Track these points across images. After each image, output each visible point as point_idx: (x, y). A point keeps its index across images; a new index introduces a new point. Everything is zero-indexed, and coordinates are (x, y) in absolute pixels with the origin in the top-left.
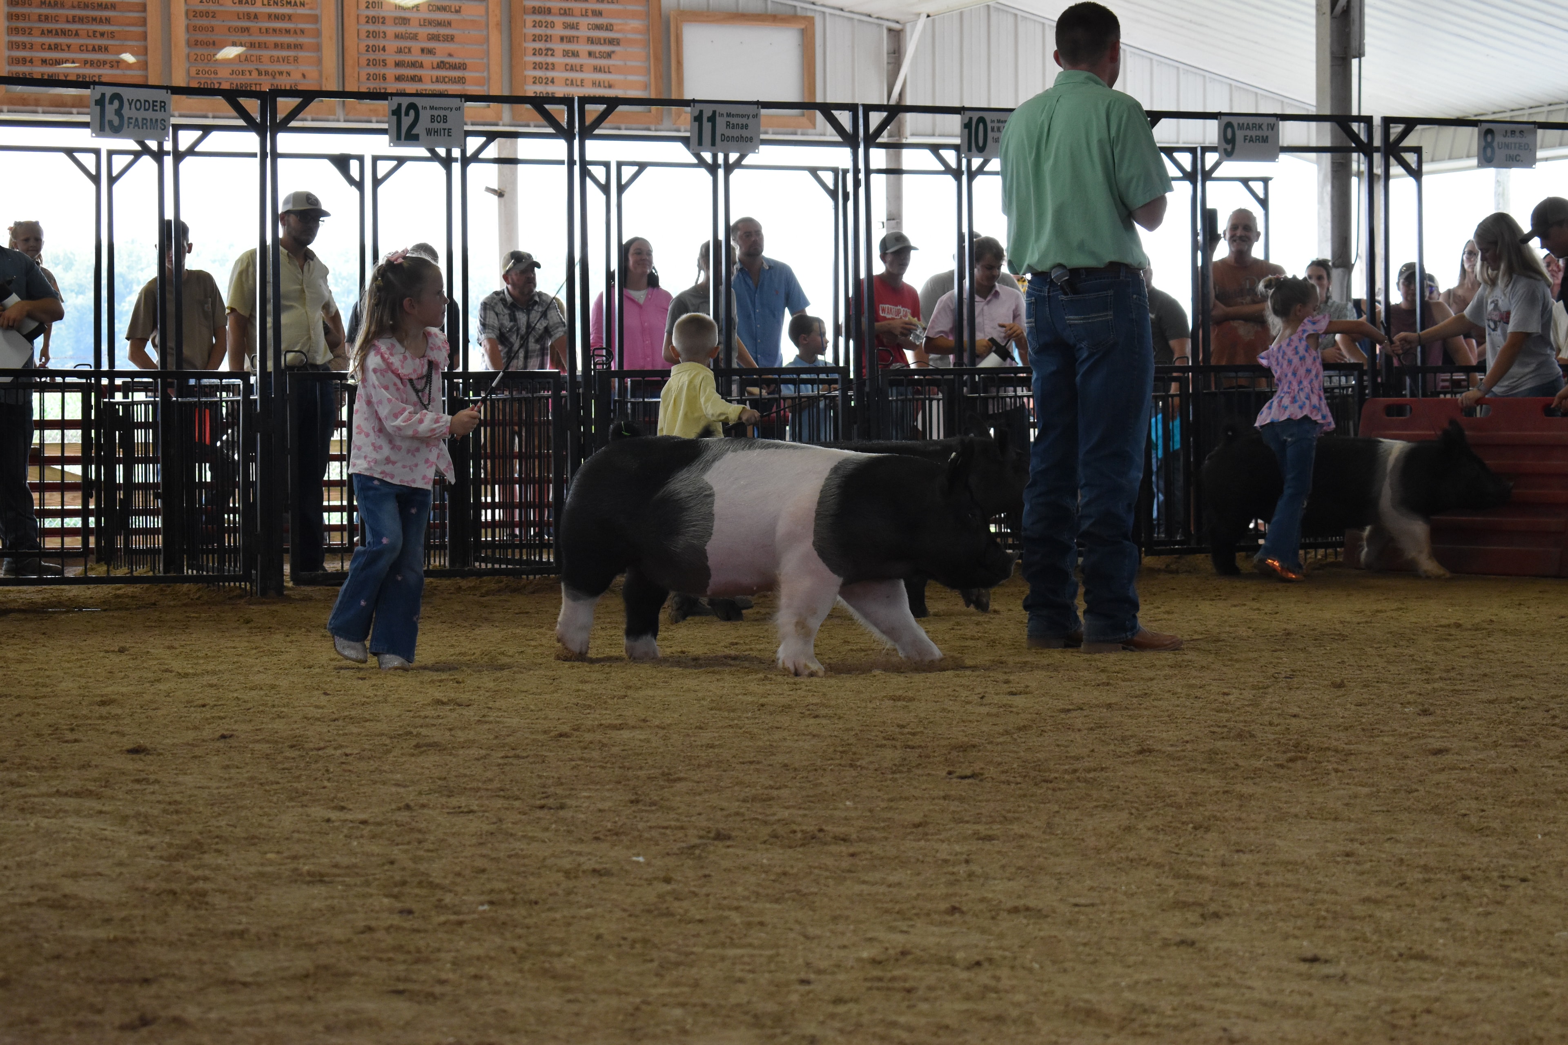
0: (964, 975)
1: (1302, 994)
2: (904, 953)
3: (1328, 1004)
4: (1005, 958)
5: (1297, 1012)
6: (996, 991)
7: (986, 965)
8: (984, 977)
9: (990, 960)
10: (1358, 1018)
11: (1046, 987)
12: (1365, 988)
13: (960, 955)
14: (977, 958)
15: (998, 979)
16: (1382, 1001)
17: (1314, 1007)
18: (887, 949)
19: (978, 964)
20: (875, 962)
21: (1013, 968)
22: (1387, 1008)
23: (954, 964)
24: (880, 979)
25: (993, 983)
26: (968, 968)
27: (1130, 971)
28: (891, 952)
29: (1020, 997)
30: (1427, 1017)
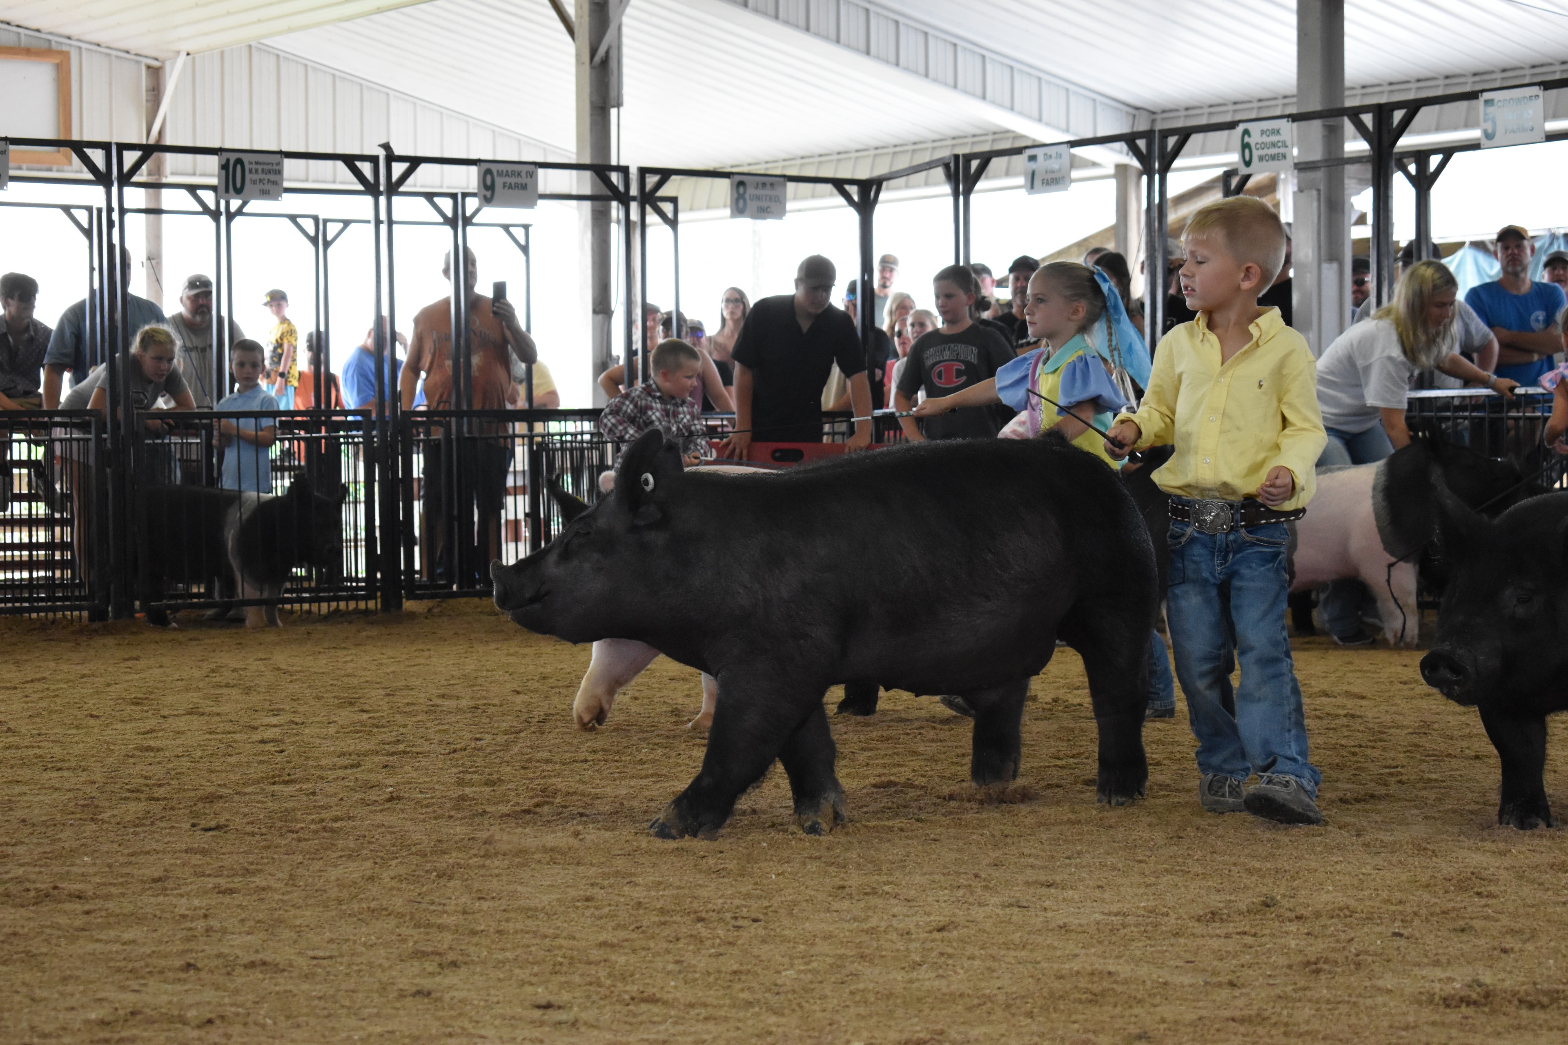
0: (196, 1033)
1: (533, 1041)
2: (133, 1013)
4: (237, 1014)
7: (218, 1022)
8: (214, 1035)
9: (222, 1018)
12: (596, 1033)
13: (191, 1014)
14: (209, 1016)
15: (229, 1036)
18: (116, 1009)
19: (210, 1021)
20: (103, 1023)
21: (245, 1024)
23: (185, 1023)
24: (107, 1041)
25: (223, 1041)
26: (199, 1027)
27: (364, 1023)
28: (121, 1012)
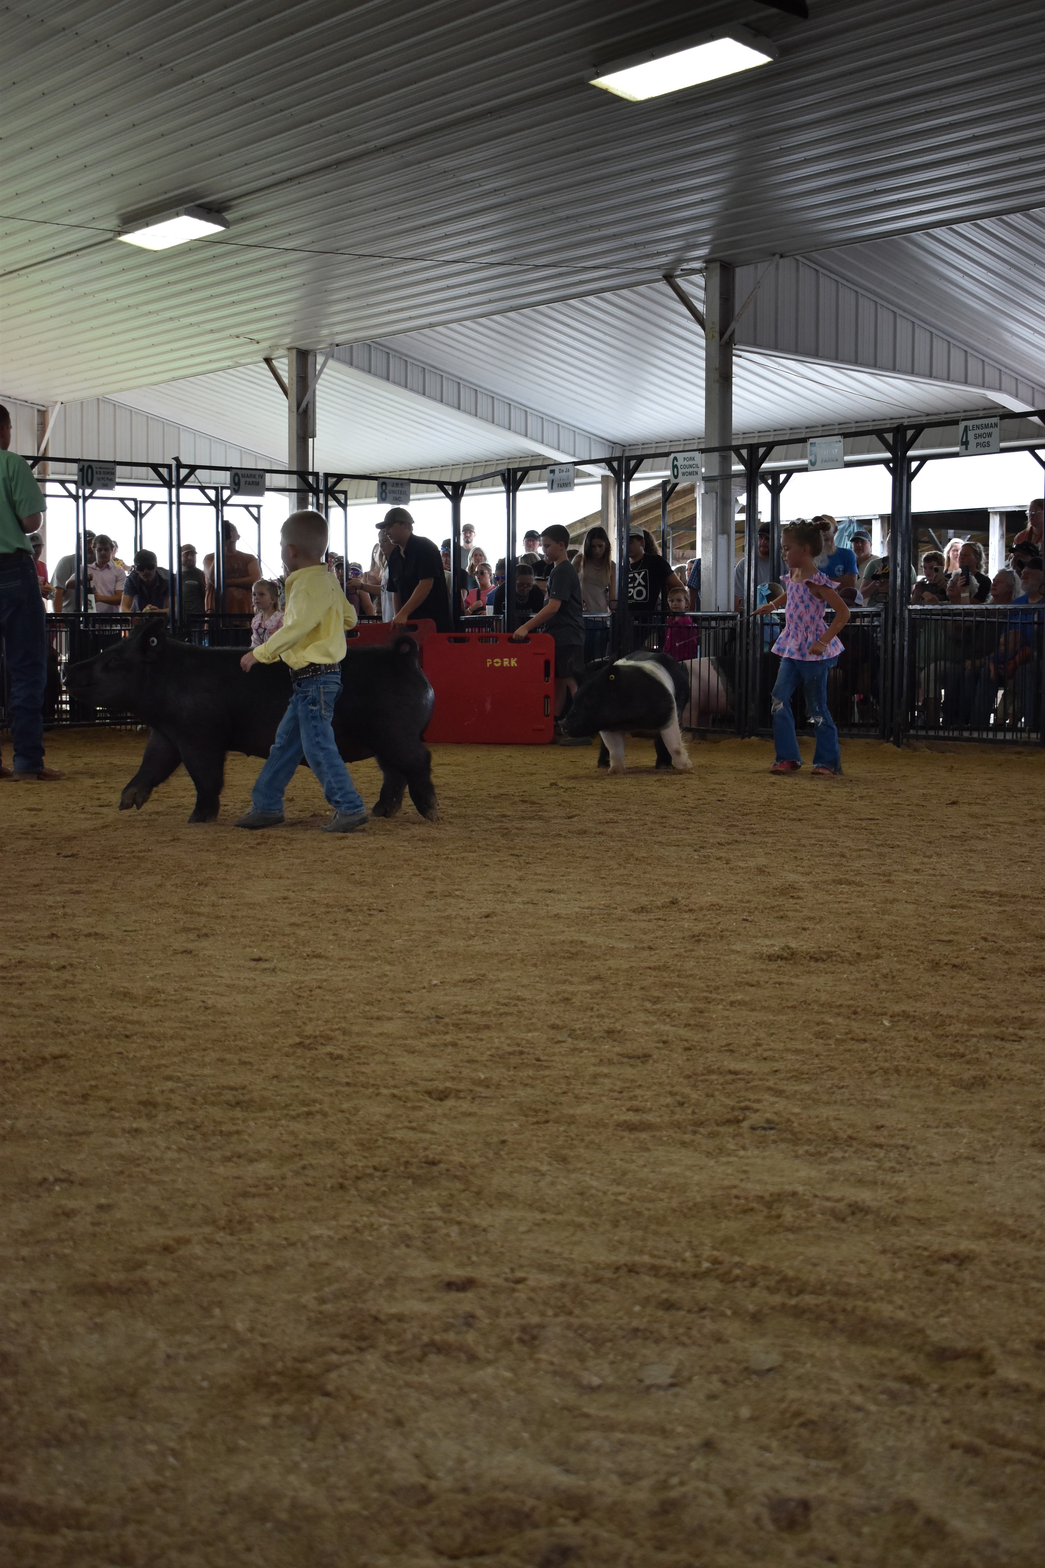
0: (56, 974)
1: (250, 980)
2: (20, 962)
3: (264, 985)
4: (80, 963)
5: (246, 990)
6: (73, 982)
7: (68, 967)
8: (66, 975)
9: (71, 965)
10: (279, 992)
11: (102, 980)
12: (286, 975)
13: (53, 962)
14: (64, 964)
15: (74, 975)
16: (294, 982)
17: (255, 987)
18: (10, 959)
19: (64, 967)
21: (84, 969)
22: (297, 986)
23: (50, 967)
24: (4, 978)
25: (71, 978)
26: (58, 970)
27: (153, 969)
28: (13, 961)
29: (86, 986)
30: (318, 991)
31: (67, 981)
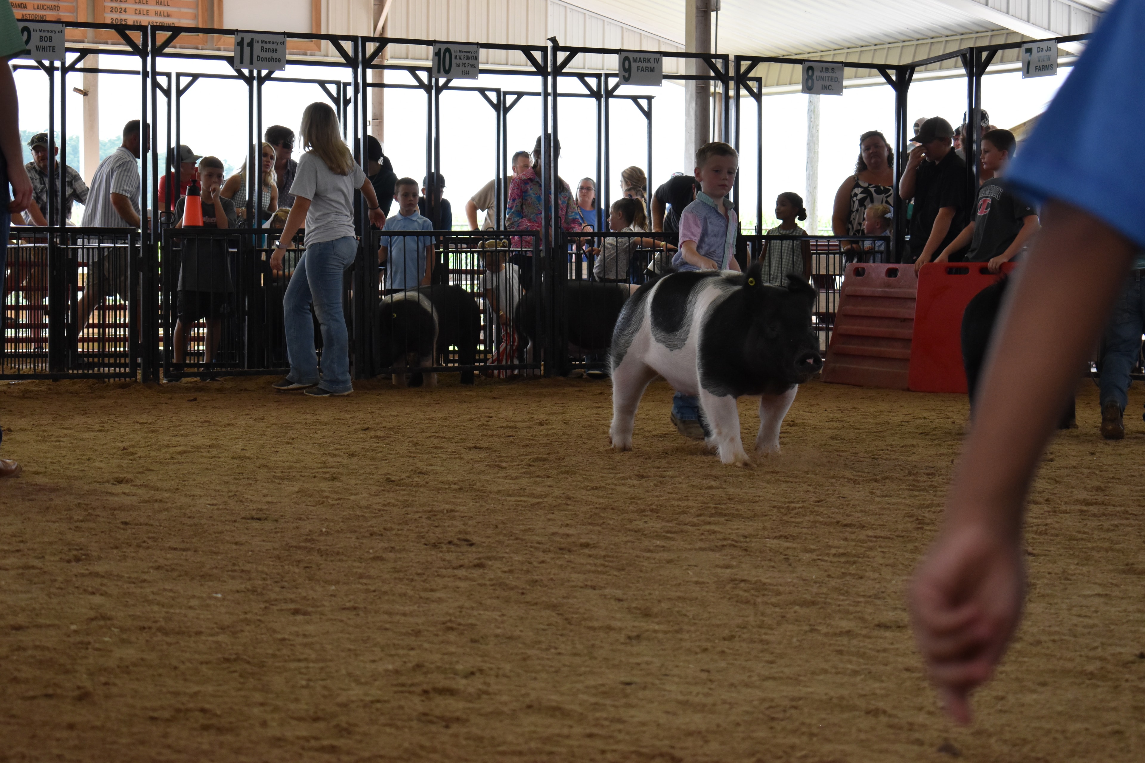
0: (464, 682)
1: (706, 695)
2: (418, 666)
3: (724, 702)
4: (491, 669)
5: (701, 708)
6: (487, 693)
7: (478, 674)
8: (477, 683)
9: (481, 671)
10: (747, 713)
11: (523, 691)
12: (749, 690)
13: (459, 667)
14: (472, 670)
15: (488, 685)
16: (763, 700)
17: (714, 705)
18: (405, 662)
19: (473, 673)
20: (397, 672)
21: (497, 676)
22: (766, 705)
23: (456, 673)
24: (403, 685)
25: (484, 688)
26: (466, 677)
27: (582, 678)
28: (410, 665)
29: (505, 698)
30: (793, 711)
31: (480, 690)
